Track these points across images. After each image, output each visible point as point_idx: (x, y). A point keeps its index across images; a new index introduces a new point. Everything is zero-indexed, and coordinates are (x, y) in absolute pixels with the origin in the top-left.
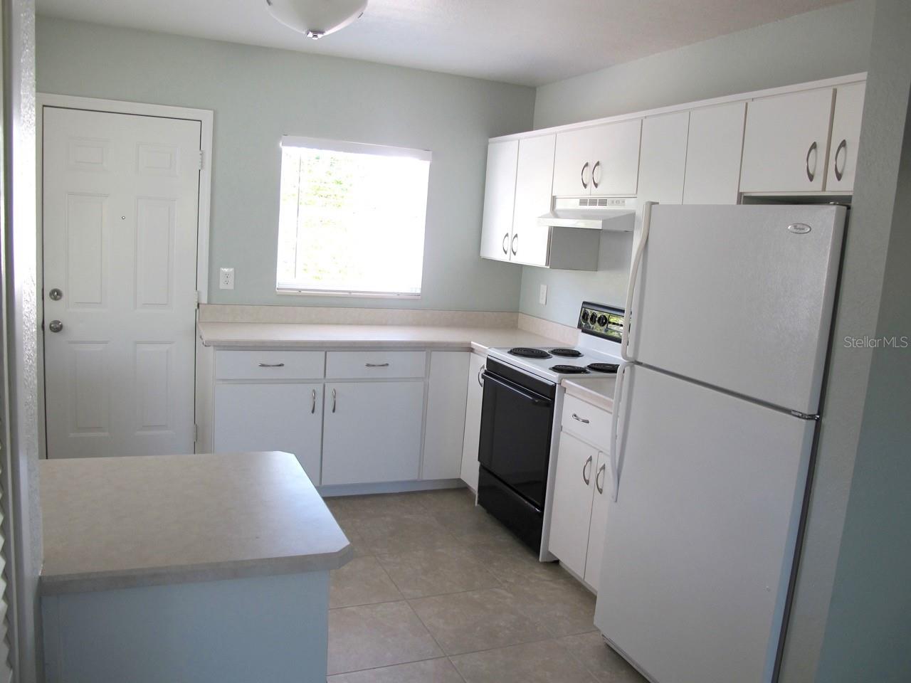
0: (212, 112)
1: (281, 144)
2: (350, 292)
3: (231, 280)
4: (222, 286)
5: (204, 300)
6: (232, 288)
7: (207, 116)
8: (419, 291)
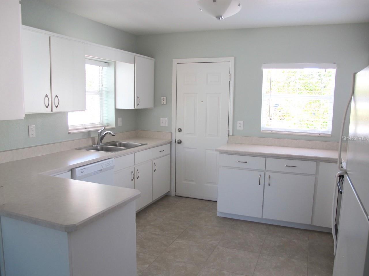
0: (234, 58)
1: (262, 67)
2: (296, 132)
3: (242, 126)
4: (238, 128)
5: (231, 134)
6: (242, 129)
7: (232, 60)
8: (330, 133)
